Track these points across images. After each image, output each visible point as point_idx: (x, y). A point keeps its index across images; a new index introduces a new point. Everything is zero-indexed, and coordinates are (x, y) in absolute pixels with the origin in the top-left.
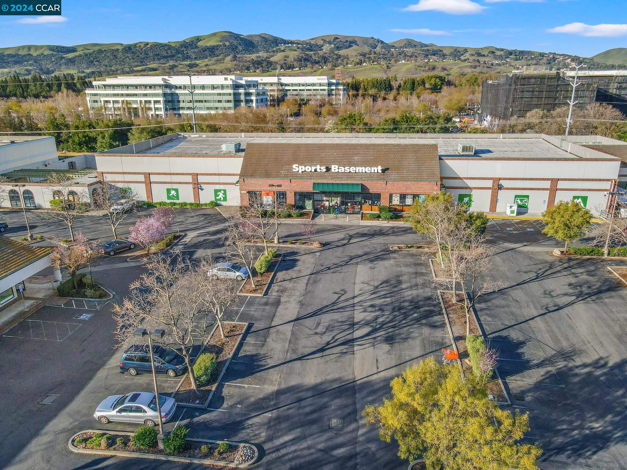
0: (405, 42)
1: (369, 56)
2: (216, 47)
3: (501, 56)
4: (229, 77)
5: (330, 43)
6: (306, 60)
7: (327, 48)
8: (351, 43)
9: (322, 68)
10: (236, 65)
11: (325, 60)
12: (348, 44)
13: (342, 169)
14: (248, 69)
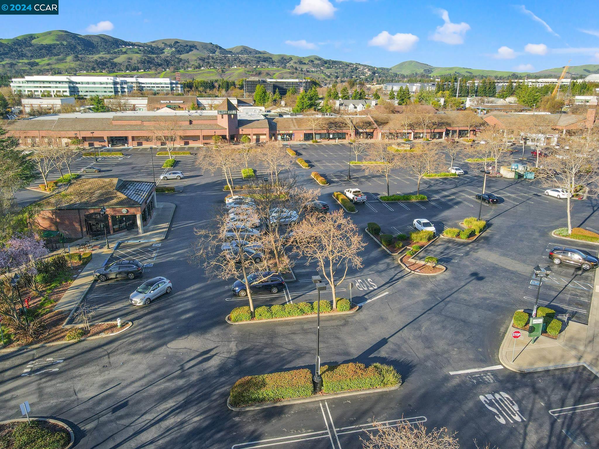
0: (241, 49)
1: (208, 61)
2: (53, 46)
3: (318, 64)
4: (109, 78)
5: (171, 46)
6: (149, 62)
7: (168, 51)
8: (190, 47)
9: (165, 70)
10: (80, 65)
11: (167, 63)
12: (188, 48)
13: (173, 102)
14: (94, 69)
